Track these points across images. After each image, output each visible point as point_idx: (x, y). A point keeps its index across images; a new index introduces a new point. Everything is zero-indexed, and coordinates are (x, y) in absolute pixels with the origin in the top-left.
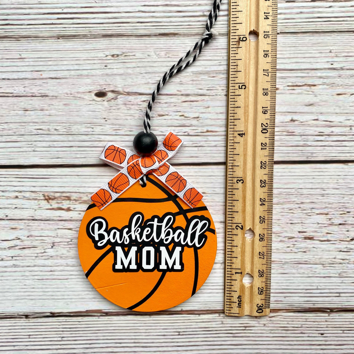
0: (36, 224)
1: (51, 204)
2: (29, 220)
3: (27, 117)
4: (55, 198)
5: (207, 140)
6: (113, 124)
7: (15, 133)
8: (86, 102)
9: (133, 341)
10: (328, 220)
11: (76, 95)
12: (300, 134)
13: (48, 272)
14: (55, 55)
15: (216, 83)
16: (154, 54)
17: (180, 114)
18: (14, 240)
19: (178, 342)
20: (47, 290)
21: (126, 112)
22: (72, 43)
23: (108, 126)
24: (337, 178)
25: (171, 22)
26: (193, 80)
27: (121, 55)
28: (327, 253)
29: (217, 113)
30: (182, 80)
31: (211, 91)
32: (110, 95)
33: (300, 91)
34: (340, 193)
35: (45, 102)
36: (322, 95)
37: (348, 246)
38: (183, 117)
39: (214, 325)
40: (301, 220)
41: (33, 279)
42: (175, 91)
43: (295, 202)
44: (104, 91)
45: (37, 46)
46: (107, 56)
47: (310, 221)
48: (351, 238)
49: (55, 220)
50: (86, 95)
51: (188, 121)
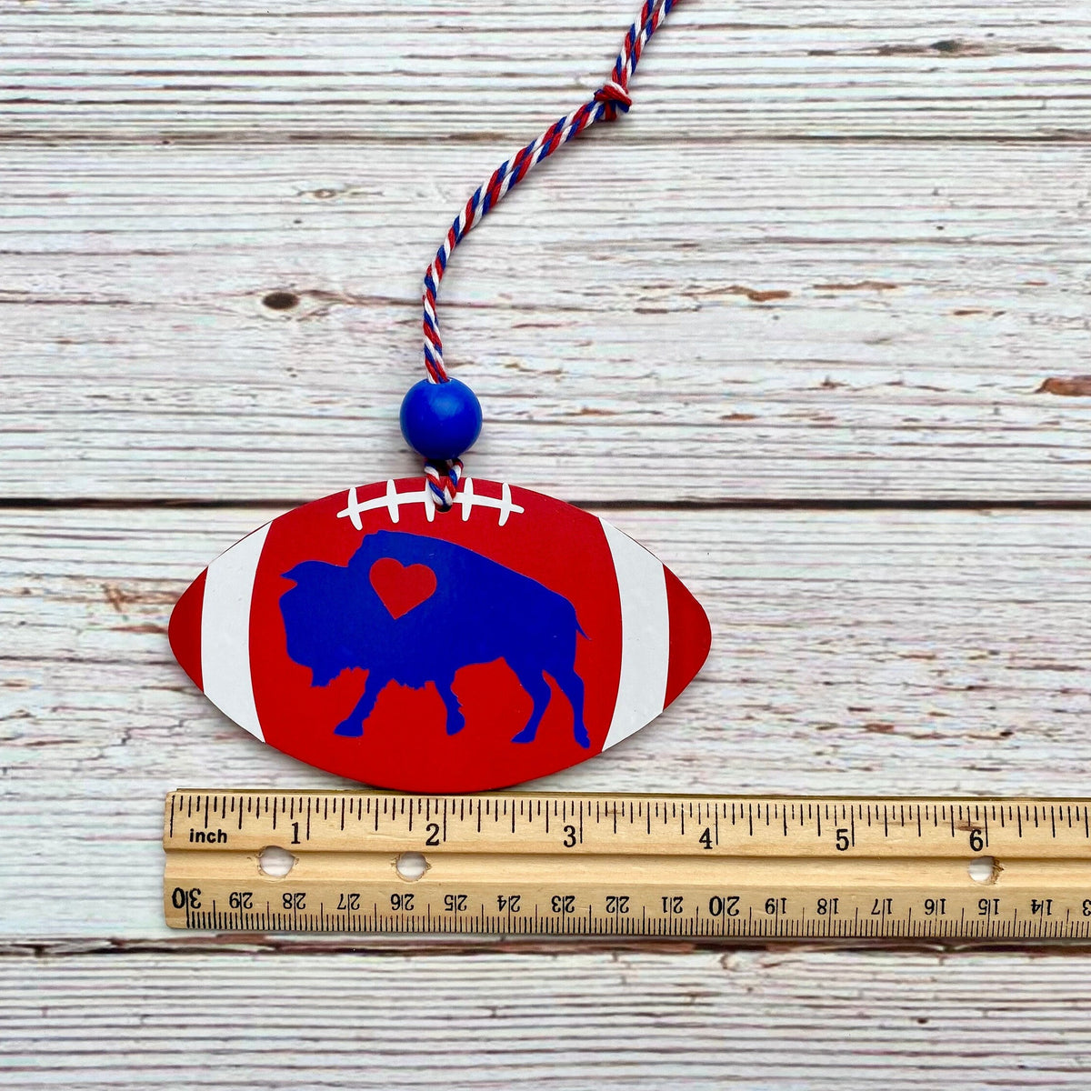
0: (78, 674)
1: (127, 614)
2: (58, 659)
3: (67, 361)
4: (139, 597)
5: (583, 436)
6: (312, 386)
7: (29, 405)
8: (238, 322)
9: (353, 1034)
10: (935, 674)
11: (210, 302)
12: (851, 423)
13: (107, 818)
14: (153, 188)
15: (611, 274)
16: (436, 192)
17: (508, 360)
18: (12, 717)
19: (489, 1040)
20: (103, 870)
21: (352, 351)
22: (204, 155)
23: (298, 392)
24: (960, 554)
25: (485, 103)
26: (544, 267)
27: (342, 191)
28: (935, 775)
29: (613, 361)
30: (514, 266)
31: (597, 298)
32: (307, 303)
33: (850, 301)
34: (968, 595)
35: (120, 320)
36: (915, 313)
37: (995, 754)
38: (515, 371)
39: (597, 987)
40: (855, 675)
41: (65, 838)
42: (495, 296)
43: (838, 621)
44: (290, 291)
45: (103, 163)
46: (301, 194)
47: (882, 677)
48: (1002, 730)
49: (136, 663)
50: (238, 302)
51: (531, 381)
